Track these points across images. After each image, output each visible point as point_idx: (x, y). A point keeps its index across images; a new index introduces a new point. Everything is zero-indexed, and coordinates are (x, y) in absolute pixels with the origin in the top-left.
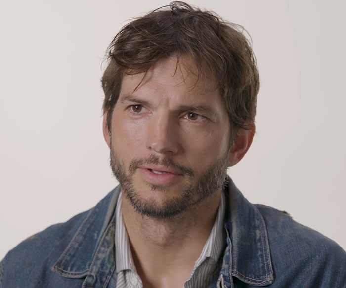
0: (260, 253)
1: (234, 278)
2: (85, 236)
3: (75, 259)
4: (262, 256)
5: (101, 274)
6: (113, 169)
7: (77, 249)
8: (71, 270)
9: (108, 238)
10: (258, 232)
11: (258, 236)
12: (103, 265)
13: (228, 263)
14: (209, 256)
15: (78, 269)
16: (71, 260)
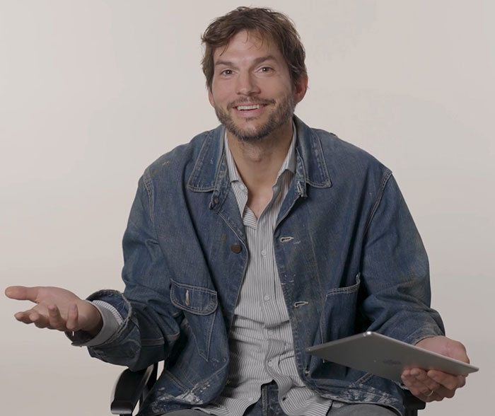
0: (319, 165)
1: (307, 184)
2: (204, 162)
3: (200, 178)
4: (321, 167)
5: (223, 189)
6: (217, 115)
7: (200, 172)
8: (199, 186)
9: (223, 164)
10: (316, 151)
11: (317, 155)
12: (223, 183)
13: (303, 174)
14: (287, 168)
15: (205, 186)
16: (197, 180)
